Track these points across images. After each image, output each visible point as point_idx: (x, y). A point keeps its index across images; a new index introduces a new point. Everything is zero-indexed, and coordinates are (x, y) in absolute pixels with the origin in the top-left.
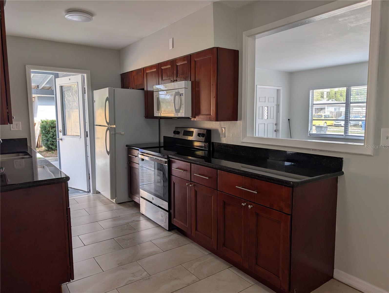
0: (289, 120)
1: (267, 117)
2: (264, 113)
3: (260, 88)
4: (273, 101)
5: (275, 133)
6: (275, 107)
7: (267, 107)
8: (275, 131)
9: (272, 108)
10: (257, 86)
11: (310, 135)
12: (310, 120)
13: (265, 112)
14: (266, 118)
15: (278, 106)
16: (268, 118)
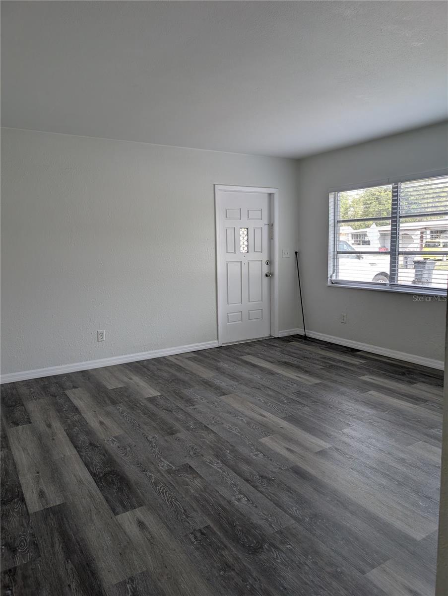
0: (296, 253)
1: (246, 248)
2: (240, 241)
3: (222, 191)
4: (260, 217)
5: (266, 280)
6: (266, 229)
7: (246, 229)
8: (267, 275)
9: (258, 232)
10: (216, 186)
11: (333, 283)
12: (332, 253)
13: (241, 239)
14: (244, 251)
15: (271, 226)
16: (250, 251)
